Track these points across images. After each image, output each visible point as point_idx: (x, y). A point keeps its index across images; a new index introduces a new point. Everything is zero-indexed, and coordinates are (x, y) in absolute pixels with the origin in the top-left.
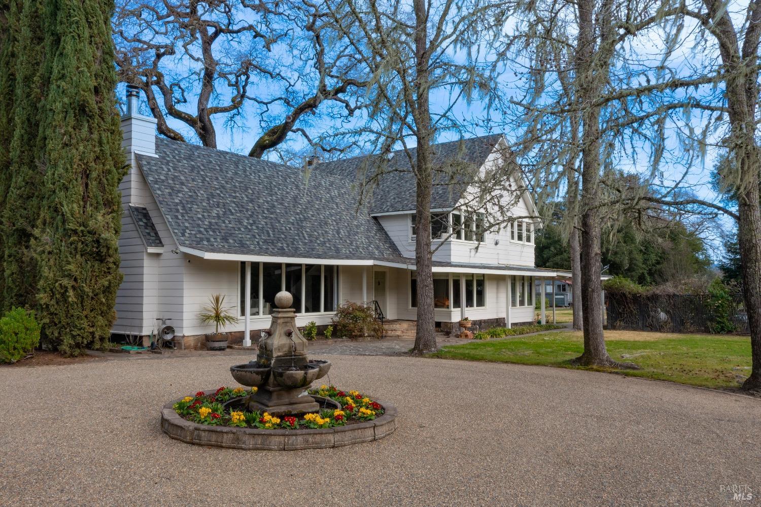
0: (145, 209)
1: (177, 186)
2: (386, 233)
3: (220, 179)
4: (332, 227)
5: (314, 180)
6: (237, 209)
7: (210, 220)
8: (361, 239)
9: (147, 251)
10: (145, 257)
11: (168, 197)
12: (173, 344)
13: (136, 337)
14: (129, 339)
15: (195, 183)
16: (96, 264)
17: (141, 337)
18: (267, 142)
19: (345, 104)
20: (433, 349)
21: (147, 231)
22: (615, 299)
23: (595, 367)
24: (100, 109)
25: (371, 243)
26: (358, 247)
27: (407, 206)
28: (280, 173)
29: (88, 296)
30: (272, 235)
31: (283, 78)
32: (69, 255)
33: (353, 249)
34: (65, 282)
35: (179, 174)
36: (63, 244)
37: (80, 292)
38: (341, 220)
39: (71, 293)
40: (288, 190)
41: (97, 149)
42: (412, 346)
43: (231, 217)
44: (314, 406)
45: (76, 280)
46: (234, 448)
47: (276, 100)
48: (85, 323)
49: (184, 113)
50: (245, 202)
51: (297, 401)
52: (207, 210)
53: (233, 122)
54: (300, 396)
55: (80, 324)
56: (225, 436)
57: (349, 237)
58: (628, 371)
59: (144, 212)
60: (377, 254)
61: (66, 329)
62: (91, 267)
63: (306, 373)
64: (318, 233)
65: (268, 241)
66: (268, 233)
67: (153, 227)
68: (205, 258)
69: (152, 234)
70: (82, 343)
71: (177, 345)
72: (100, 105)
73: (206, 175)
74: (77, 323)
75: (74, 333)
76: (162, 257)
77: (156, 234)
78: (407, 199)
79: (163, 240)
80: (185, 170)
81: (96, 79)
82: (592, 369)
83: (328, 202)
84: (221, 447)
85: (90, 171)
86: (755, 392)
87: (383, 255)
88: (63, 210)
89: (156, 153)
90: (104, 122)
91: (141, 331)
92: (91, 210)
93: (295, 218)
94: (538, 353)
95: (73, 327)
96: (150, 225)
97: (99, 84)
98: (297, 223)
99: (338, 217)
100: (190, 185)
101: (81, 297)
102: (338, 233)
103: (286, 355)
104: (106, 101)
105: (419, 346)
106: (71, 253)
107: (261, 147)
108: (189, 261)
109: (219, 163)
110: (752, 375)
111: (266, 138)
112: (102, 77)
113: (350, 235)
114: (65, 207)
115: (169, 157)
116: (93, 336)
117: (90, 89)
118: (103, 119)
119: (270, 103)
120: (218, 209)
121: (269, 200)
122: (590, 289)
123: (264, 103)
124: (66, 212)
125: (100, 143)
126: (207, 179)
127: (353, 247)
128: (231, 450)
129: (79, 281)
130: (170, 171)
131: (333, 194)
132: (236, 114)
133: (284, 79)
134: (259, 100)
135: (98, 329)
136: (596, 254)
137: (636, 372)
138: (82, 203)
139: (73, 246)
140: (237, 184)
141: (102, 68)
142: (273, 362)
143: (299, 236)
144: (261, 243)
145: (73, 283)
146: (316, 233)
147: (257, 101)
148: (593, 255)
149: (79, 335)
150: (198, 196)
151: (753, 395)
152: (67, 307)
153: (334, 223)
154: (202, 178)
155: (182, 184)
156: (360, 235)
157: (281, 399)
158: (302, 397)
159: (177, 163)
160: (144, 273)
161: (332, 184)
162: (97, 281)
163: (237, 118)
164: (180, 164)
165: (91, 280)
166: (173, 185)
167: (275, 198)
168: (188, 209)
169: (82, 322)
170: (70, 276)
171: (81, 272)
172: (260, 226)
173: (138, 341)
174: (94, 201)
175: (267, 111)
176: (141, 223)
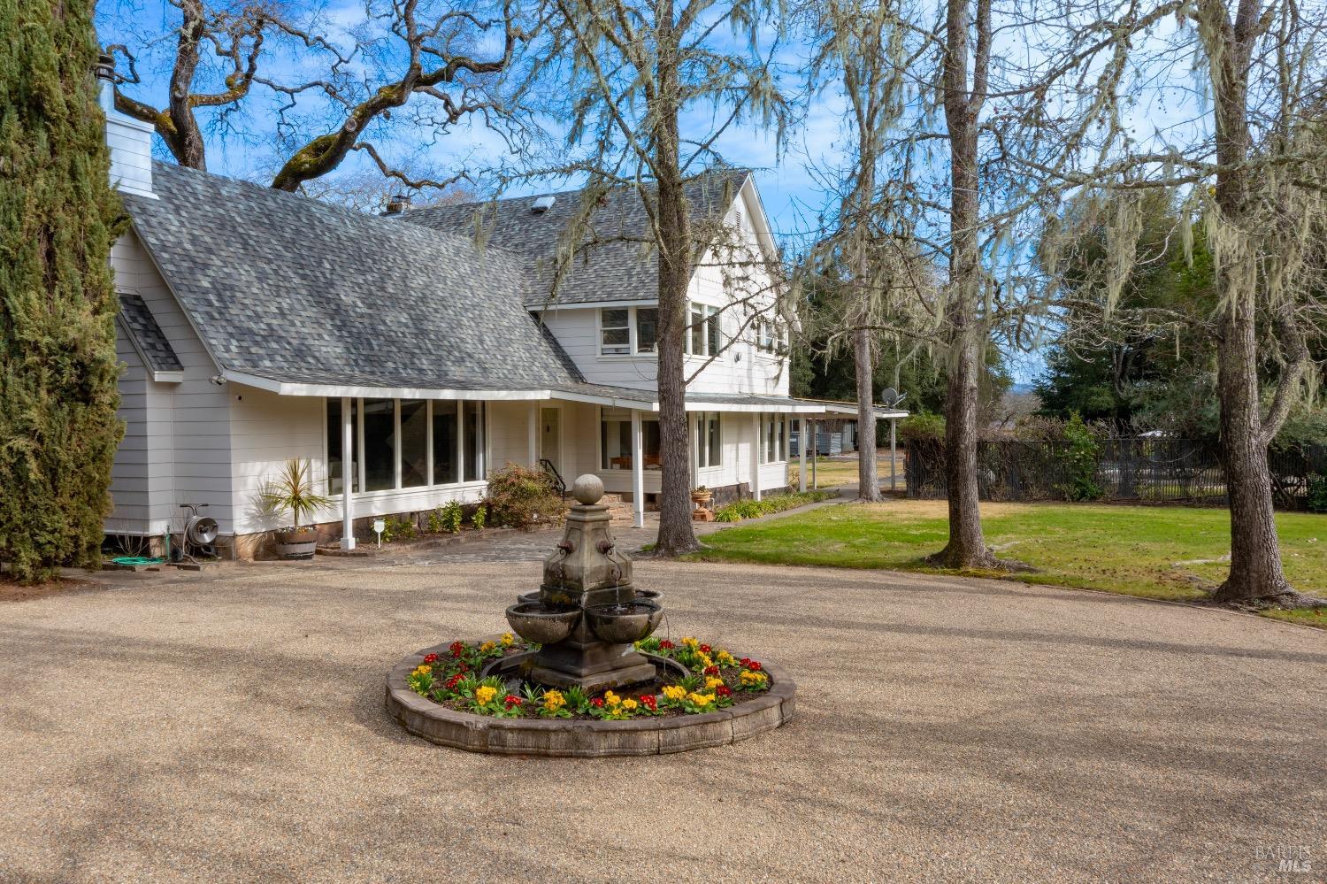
0: (138, 298)
1: (201, 255)
2: (554, 340)
3: (274, 242)
4: (471, 332)
5: (429, 245)
6: (310, 298)
7: (269, 321)
8: (518, 352)
9: (152, 378)
10: (149, 390)
11: (187, 276)
12: (213, 550)
13: (136, 539)
14: (124, 544)
15: (232, 249)
16: (80, 408)
17: (147, 539)
18: (307, 166)
19: (443, 101)
20: (691, 546)
21: (149, 340)
22: (920, 448)
23: (971, 570)
24: (69, 105)
25: (534, 359)
26: (515, 367)
27: (594, 293)
28: (371, 232)
29: (65, 468)
30: (376, 348)
31: (327, 46)
32: (23, 392)
33: (508, 370)
34: (20, 443)
35: (201, 233)
36: (10, 369)
37: (48, 461)
38: (481, 318)
39: (33, 464)
40: (390, 264)
41: (68, 185)
42: (654, 541)
43: (303, 313)
44: (648, 671)
45: (40, 440)
46: (570, 756)
47: (310, 85)
48: (63, 522)
49: (139, 104)
50: (321, 284)
51: (619, 664)
52: (260, 300)
53: (225, 124)
54: (624, 654)
55: (52, 521)
56: (553, 737)
57: (498, 348)
58: (1023, 574)
59: (138, 303)
60: (547, 378)
61: (22, 531)
62: (68, 414)
63: (651, 618)
64: (449, 342)
65: (372, 358)
66: (370, 344)
67: (158, 332)
68: (282, 393)
69: (160, 346)
70: (57, 557)
71: (221, 552)
72: (69, 97)
73: (249, 235)
74: (45, 520)
75: (42, 540)
76: (179, 390)
77: (167, 345)
78: (592, 282)
79: (180, 358)
80: (210, 225)
81: (59, 47)
82: (966, 574)
83: (457, 284)
84: (546, 756)
85: (56, 227)
86: (1239, 605)
87: (556, 380)
88: (9, 304)
89: (154, 191)
90: (76, 131)
91: (146, 528)
92: (63, 305)
93: (409, 314)
94: (854, 546)
95: (38, 527)
96: (152, 330)
97: (64, 56)
98: (414, 324)
99: (477, 312)
100: (223, 253)
101: (52, 470)
102: (482, 342)
103: (603, 587)
104: (77, 89)
105: (667, 541)
106: (27, 388)
107: (291, 177)
108: (240, 398)
109: (267, 212)
110: (1230, 578)
111: (305, 158)
112: (69, 43)
113: (500, 345)
114: (13, 298)
115: (177, 199)
116: (76, 543)
117: (52, 66)
118: (73, 125)
119: (297, 91)
120: (279, 300)
121: (362, 282)
122: (962, 446)
123: (287, 91)
124: (15, 308)
125: (73, 174)
126: (251, 242)
127: (509, 367)
128: (564, 760)
129: (47, 440)
130: (185, 226)
131: (462, 270)
132: (231, 109)
133: (329, 48)
134: (276, 84)
135: (86, 530)
136: (972, 390)
137: (1034, 575)
138: (43, 290)
139: (31, 373)
140: (303, 252)
141: (67, 24)
142: (584, 599)
143: (420, 348)
144: (361, 362)
145: (34, 445)
146: (446, 343)
147: (272, 86)
148: (967, 391)
149: (50, 542)
150: (240, 274)
151: (1235, 608)
152: (24, 491)
153: (473, 324)
154: (241, 241)
155: (210, 251)
156: (515, 346)
157: (598, 663)
158: (628, 656)
159: (193, 211)
160: (148, 419)
161: (458, 251)
162: (81, 439)
163: (234, 116)
164: (199, 212)
165: (69, 438)
166: (194, 254)
167: (370, 278)
168: (227, 299)
169: (56, 517)
170: (26, 431)
171: (50, 425)
172: (354, 330)
173: (141, 546)
174: (67, 287)
175: (292, 106)
176: (136, 326)
